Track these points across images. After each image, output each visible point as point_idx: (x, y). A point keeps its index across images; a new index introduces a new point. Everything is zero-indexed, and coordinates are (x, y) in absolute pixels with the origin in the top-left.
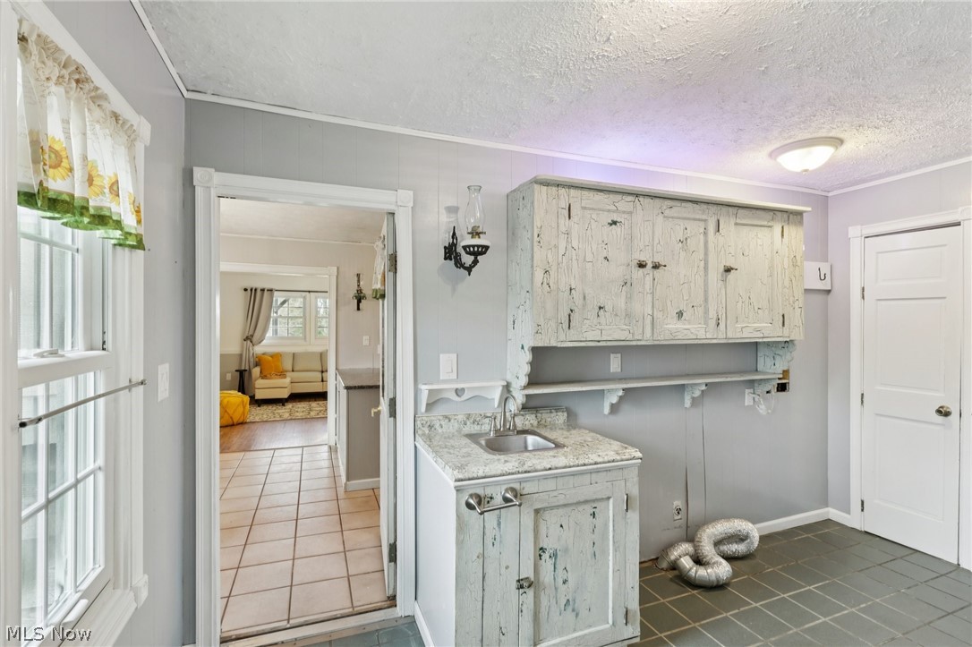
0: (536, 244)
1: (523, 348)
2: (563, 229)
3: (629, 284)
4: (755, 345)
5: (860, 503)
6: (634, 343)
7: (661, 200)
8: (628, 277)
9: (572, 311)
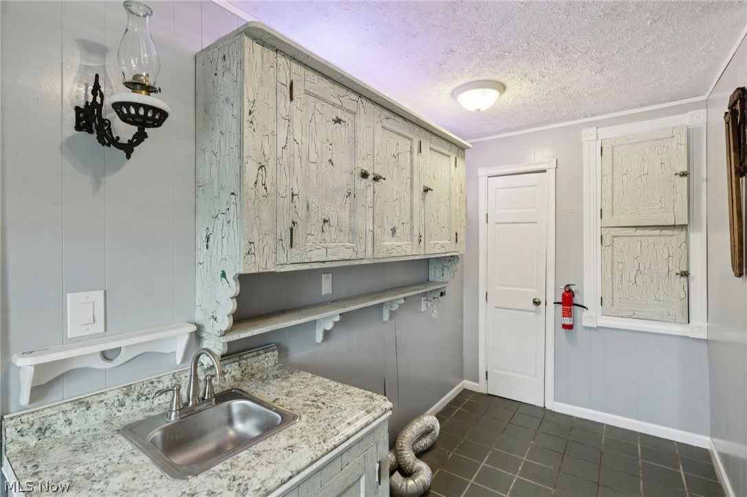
0: (246, 124)
1: (224, 275)
2: (283, 112)
3: (352, 195)
4: (427, 262)
5: (485, 373)
6: (357, 263)
7: (380, 108)
8: (351, 187)
9: (294, 223)
